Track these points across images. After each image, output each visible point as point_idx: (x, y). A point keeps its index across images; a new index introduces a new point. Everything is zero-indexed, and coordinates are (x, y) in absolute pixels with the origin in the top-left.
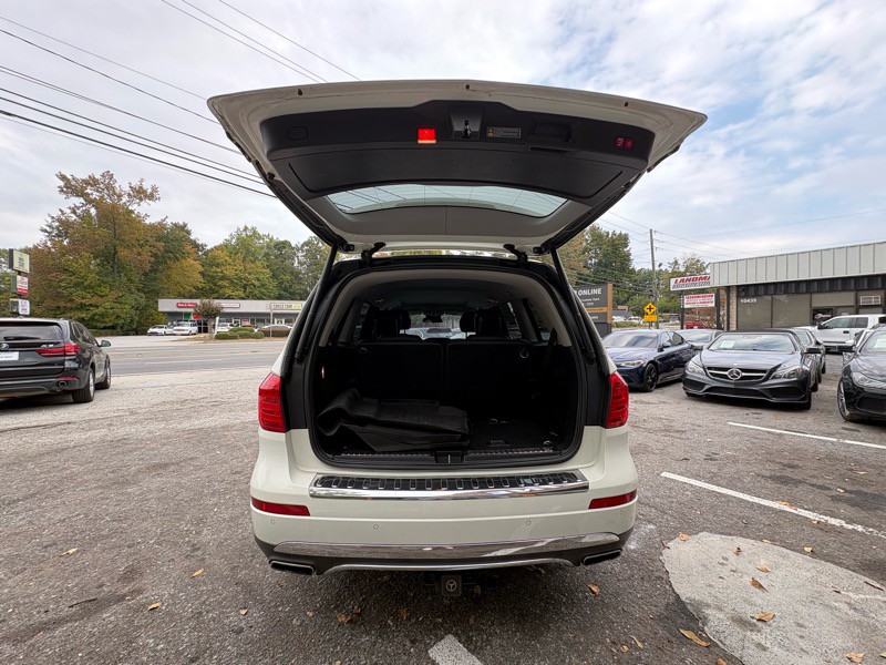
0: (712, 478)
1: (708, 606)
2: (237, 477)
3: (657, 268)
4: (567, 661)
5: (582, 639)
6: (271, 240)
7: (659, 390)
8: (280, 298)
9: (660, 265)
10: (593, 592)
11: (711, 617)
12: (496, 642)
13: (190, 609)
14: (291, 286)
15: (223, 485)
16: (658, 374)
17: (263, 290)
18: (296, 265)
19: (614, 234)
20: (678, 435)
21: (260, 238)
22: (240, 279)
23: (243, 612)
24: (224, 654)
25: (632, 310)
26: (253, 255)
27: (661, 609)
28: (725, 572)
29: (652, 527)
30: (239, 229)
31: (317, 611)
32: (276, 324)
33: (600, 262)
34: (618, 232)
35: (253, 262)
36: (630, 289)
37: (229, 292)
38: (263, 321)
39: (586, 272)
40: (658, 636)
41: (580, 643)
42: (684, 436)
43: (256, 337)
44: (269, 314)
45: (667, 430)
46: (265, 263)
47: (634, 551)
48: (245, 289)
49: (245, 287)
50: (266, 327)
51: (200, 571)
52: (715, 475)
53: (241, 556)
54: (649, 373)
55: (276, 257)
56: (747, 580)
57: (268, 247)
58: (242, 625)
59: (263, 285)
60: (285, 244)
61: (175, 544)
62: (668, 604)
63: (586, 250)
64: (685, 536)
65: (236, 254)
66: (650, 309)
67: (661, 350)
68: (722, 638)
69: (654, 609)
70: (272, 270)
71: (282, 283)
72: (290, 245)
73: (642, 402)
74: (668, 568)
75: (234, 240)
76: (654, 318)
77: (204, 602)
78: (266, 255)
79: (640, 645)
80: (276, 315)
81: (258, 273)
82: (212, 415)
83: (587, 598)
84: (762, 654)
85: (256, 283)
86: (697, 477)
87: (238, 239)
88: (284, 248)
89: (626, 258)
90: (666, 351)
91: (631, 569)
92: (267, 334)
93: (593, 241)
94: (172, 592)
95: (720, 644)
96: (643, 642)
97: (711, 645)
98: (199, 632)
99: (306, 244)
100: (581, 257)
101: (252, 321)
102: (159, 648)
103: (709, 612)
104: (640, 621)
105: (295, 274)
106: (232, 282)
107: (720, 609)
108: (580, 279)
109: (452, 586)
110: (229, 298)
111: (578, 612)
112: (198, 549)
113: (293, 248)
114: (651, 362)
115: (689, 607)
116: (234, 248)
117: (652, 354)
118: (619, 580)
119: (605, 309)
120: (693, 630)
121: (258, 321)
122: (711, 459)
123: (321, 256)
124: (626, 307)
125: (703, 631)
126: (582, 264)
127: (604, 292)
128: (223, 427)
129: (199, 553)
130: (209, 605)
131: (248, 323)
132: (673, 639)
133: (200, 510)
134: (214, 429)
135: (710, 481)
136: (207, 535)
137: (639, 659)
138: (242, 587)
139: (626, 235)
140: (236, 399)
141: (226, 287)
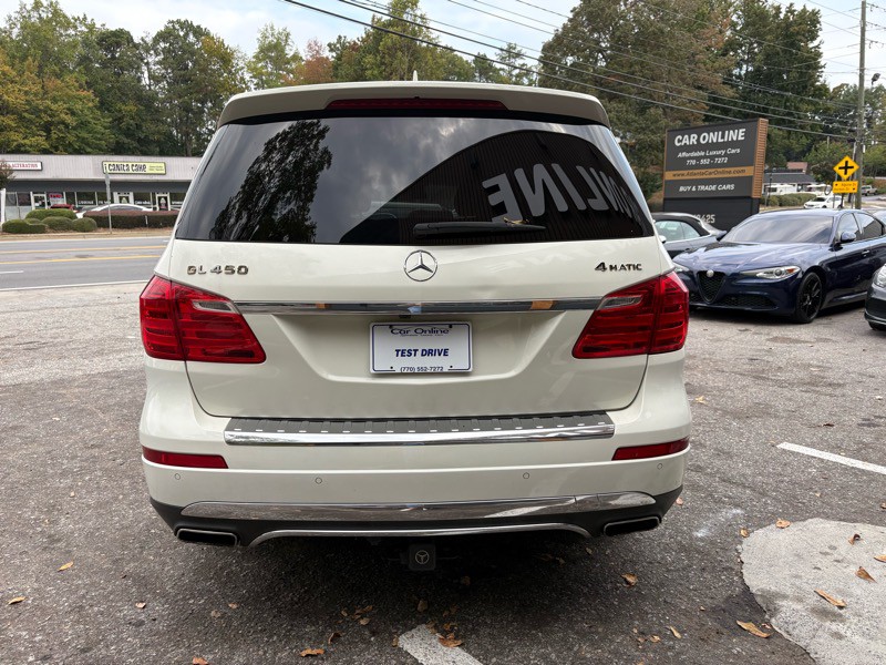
0: (859, 450)
1: (785, 597)
2: (96, 452)
3: (868, 84)
4: (575, 649)
5: (600, 630)
6: (91, 28)
7: (824, 321)
8: (118, 150)
9: (876, 77)
10: (628, 583)
11: (784, 609)
12: (484, 631)
13: (65, 603)
14: (139, 127)
15: (76, 464)
16: (825, 290)
17: (84, 135)
18: (146, 81)
19: (790, 10)
20: (830, 390)
21: (67, 24)
22: (36, 111)
23: (141, 605)
24: (125, 646)
25: (816, 171)
26: (58, 61)
27: (719, 601)
28: (825, 562)
29: (739, 511)
30: (23, 7)
31: (242, 602)
32: (117, 204)
33: (758, 70)
34: (798, 8)
35: (58, 76)
36: (813, 127)
37: (16, 138)
38: (90, 197)
39: (728, 92)
40: (705, 628)
41: (598, 633)
42: (838, 392)
43: (82, 228)
44: (101, 184)
45: (812, 383)
46: (84, 79)
47: (702, 539)
48: (48, 131)
49: (47, 128)
50: (99, 209)
51: (69, 565)
52: (866, 446)
53: (124, 547)
54: (808, 289)
55: (104, 65)
56: (854, 569)
57: (86, 43)
58: (142, 617)
59: (83, 125)
60: (118, 38)
61: (23, 535)
62: (730, 597)
63: (732, 45)
64: (784, 523)
65: (24, 59)
66: (846, 168)
67: (836, 246)
68: (790, 629)
69: (708, 601)
70: (97, 93)
71: (120, 120)
72: (130, 39)
73: (785, 340)
74: (743, 557)
75: (15, 32)
76: (852, 187)
77: (84, 596)
78: (84, 61)
79: (677, 634)
80: (116, 185)
81: (71, 98)
82: (31, 365)
83: (617, 589)
84: (836, 643)
85: (69, 119)
86: (836, 449)
87: (23, 28)
88: (118, 45)
89: (812, 63)
90: (847, 249)
91: (689, 558)
92: (101, 222)
93: (746, 26)
94: (36, 585)
95: (785, 635)
96: (681, 633)
97: (772, 635)
98: (85, 625)
99: (161, 36)
100: (720, 62)
101: (70, 196)
102: (37, 639)
103: (784, 603)
104: (686, 613)
105: (145, 100)
106: (22, 118)
107: (799, 600)
108: (713, 108)
109: (422, 558)
110: (19, 150)
111: (602, 603)
112: (59, 540)
113: (136, 46)
114: (813, 269)
115: (759, 600)
116: (18, 46)
117: (821, 254)
118: (668, 571)
119: (748, 171)
120: (755, 622)
121: (82, 196)
122: (869, 426)
123: (195, 63)
124: (802, 166)
125: (768, 623)
126: (719, 77)
127: (751, 136)
128: (54, 383)
129: (62, 545)
130: (92, 598)
131: (62, 201)
132: (725, 631)
133: (47, 495)
134: (41, 385)
135: (855, 455)
136: (65, 524)
137: (671, 648)
138: (134, 580)
139: (815, 14)
140: (67, 338)
141: (11, 129)
